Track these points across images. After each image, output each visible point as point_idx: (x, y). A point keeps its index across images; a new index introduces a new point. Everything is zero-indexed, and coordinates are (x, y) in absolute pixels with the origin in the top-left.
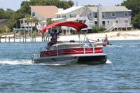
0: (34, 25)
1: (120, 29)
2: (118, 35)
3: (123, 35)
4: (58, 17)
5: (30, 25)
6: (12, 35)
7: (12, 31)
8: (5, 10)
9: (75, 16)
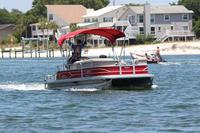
0: (51, 33)
1: (176, 39)
2: (174, 47)
3: (181, 48)
4: (85, 22)
5: (46, 34)
6: (20, 48)
7: (19, 42)
8: (10, 11)
9: (111, 20)
